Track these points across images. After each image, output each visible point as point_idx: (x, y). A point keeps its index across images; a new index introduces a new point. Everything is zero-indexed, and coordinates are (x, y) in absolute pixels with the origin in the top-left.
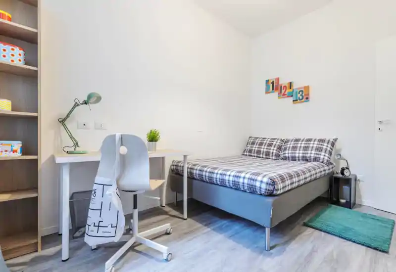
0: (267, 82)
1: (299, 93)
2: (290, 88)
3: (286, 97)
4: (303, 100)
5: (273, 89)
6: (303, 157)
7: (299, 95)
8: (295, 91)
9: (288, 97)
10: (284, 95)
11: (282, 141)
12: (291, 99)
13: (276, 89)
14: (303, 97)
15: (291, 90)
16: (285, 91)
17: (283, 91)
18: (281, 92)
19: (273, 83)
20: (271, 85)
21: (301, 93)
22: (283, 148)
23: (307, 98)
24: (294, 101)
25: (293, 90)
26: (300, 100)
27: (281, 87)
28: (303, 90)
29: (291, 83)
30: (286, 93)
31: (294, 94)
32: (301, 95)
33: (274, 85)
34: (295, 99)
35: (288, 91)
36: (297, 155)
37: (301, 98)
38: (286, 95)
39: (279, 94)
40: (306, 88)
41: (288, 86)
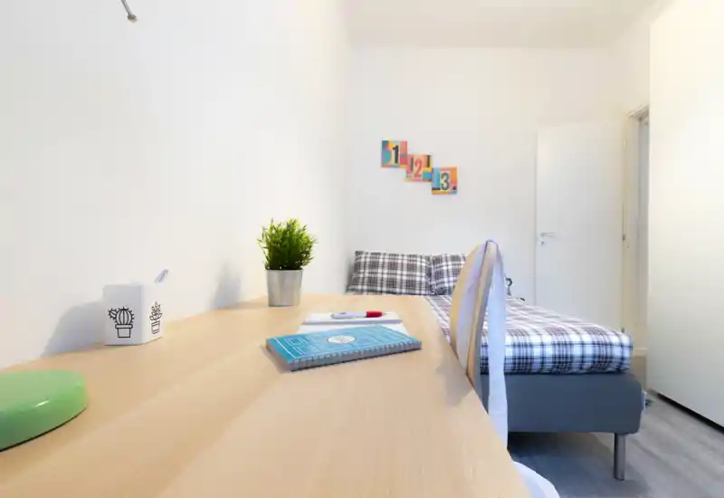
0: (385, 144)
1: (442, 177)
2: (428, 165)
3: (419, 180)
4: (448, 190)
5: (396, 161)
7: (442, 181)
8: (435, 174)
9: (424, 180)
10: (417, 175)
11: (428, 259)
12: (428, 186)
13: (404, 162)
14: (448, 184)
15: (429, 170)
16: (419, 169)
17: (415, 169)
18: (412, 169)
19: (396, 149)
20: (393, 152)
21: (445, 178)
22: (433, 272)
23: (455, 188)
24: (434, 189)
25: (433, 169)
26: (443, 188)
27: (412, 160)
28: (448, 172)
29: (429, 157)
30: (421, 173)
31: (435, 179)
32: (446, 181)
33: (399, 153)
34: (435, 186)
35: (425, 169)
37: (445, 185)
38: (420, 176)
39: (408, 172)
40: (454, 170)
41: (424, 161)
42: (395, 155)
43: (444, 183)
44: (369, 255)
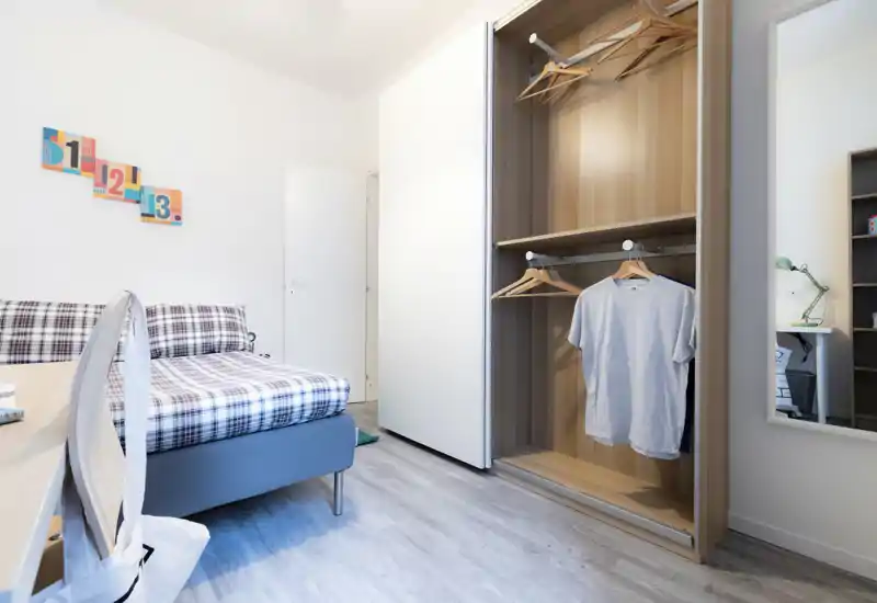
0: (50, 134)
1: (158, 201)
2: (135, 180)
3: (120, 200)
4: (169, 219)
5: (74, 163)
6: (205, 345)
7: (158, 206)
8: (147, 193)
9: (127, 200)
10: (113, 191)
12: (136, 209)
13: (90, 166)
14: (166, 211)
15: (136, 188)
16: (119, 183)
17: (111, 182)
18: (105, 181)
19: (74, 145)
20: (68, 151)
21: (163, 202)
23: (178, 218)
24: (144, 215)
25: (142, 188)
26: (159, 215)
27: (105, 168)
28: (167, 195)
29: (136, 169)
30: (120, 189)
31: (145, 197)
32: (163, 207)
33: (80, 154)
34: (147, 212)
35: (127, 185)
36: (191, 342)
37: (163, 212)
38: (120, 193)
39: (97, 185)
40: (177, 194)
41: (127, 175)
42: (72, 154)
43: (163, 209)
44: (13, 306)
